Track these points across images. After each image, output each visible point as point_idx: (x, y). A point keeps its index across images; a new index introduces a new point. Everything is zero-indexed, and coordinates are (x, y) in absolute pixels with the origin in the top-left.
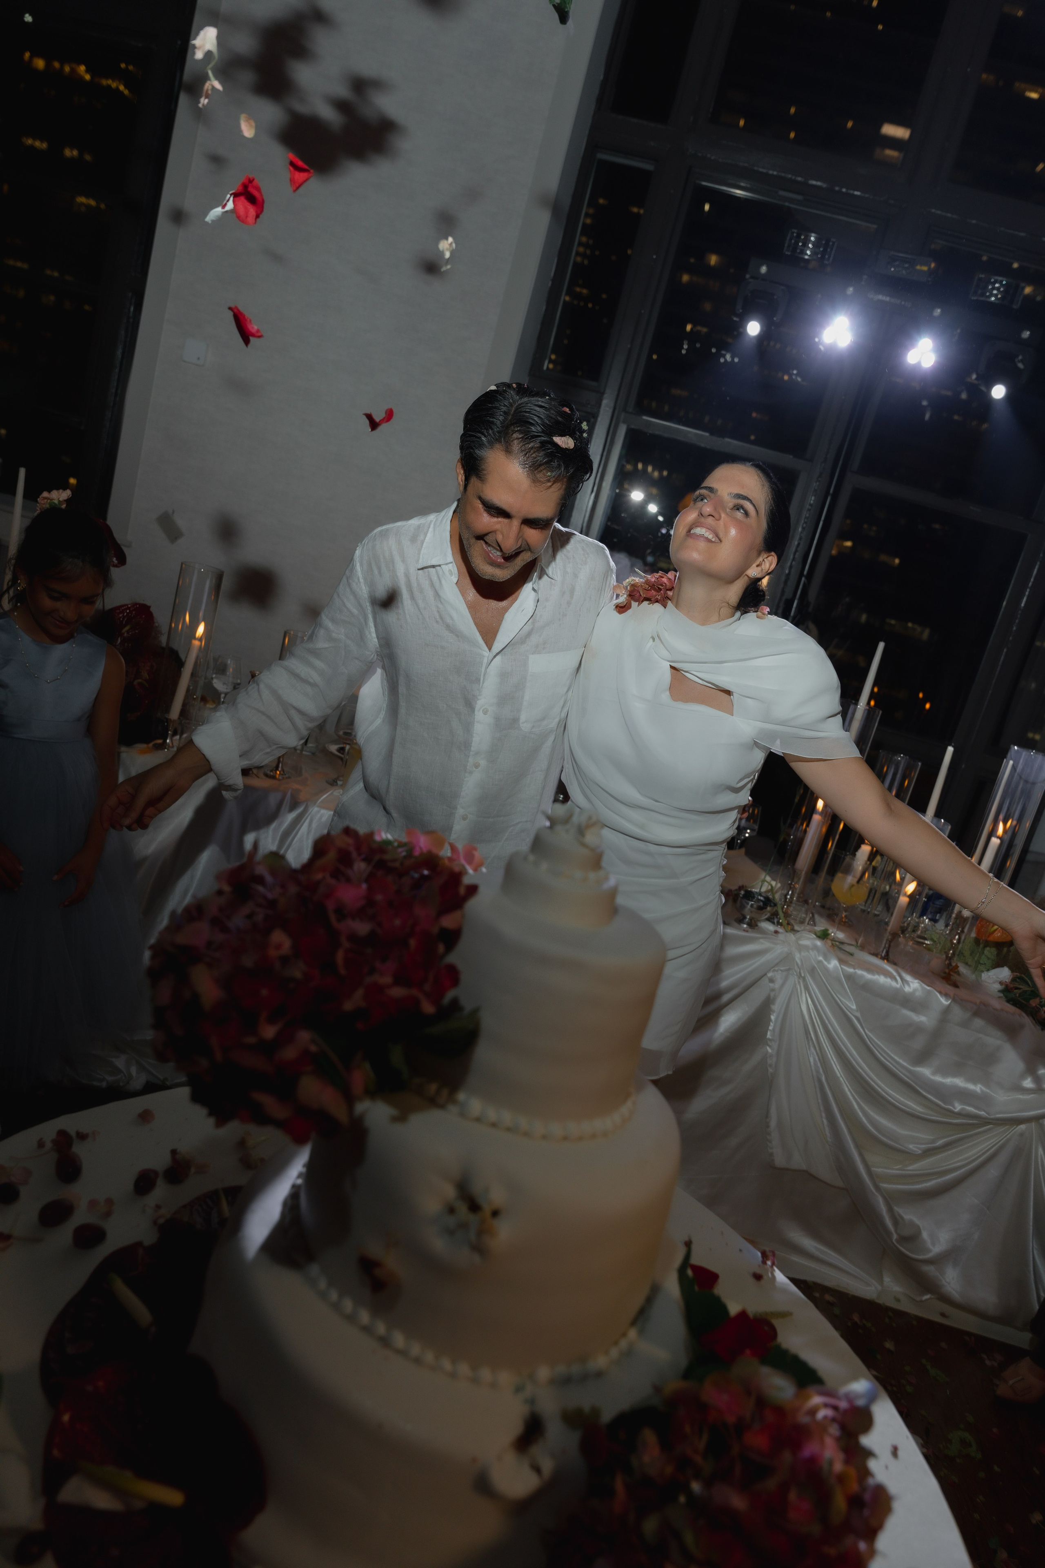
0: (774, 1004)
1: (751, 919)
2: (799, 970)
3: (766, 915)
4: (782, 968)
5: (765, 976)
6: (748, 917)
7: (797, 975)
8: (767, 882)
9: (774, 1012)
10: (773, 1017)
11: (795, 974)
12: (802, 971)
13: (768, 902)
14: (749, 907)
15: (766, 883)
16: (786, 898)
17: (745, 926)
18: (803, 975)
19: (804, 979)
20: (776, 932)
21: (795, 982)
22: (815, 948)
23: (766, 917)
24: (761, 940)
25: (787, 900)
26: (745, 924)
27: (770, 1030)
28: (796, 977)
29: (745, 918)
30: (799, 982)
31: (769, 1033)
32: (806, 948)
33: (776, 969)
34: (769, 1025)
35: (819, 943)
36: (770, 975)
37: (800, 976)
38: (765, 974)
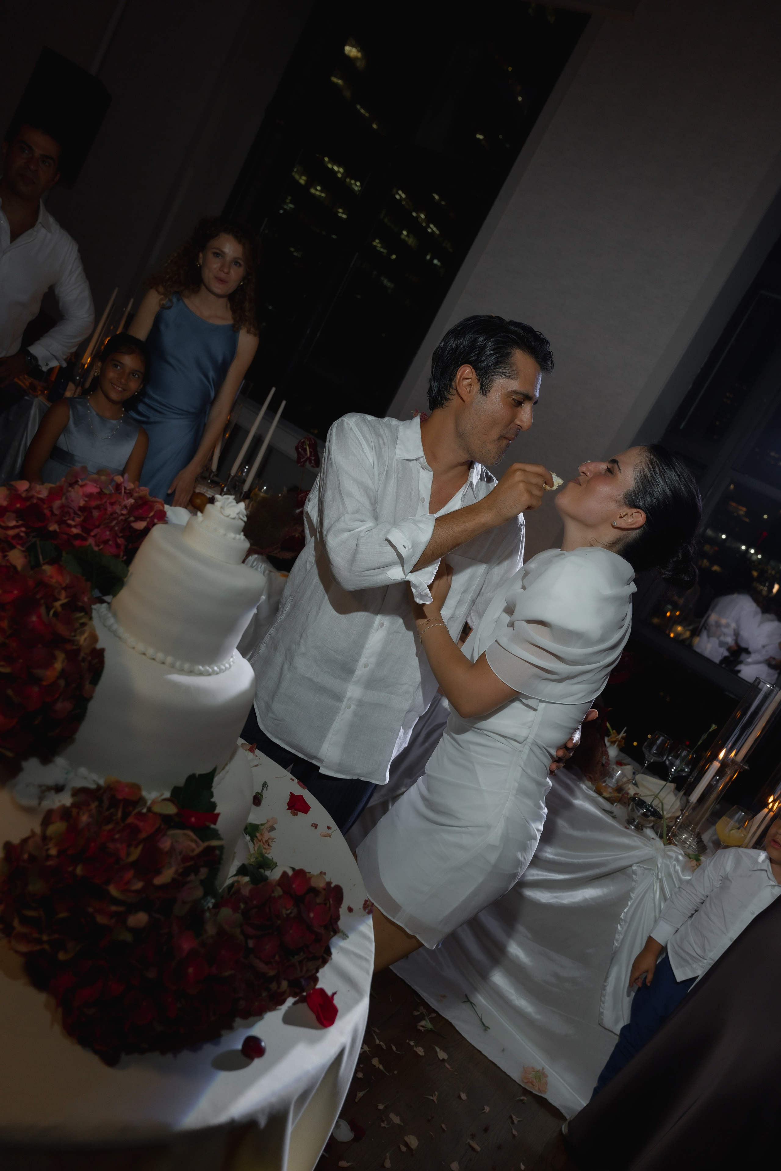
0: (633, 893)
1: (638, 823)
2: (657, 872)
3: (650, 823)
4: (645, 867)
5: (630, 867)
6: (637, 821)
7: (656, 876)
8: (659, 799)
9: (632, 899)
10: (629, 903)
11: (655, 874)
12: (660, 874)
13: (657, 815)
14: (639, 814)
15: (657, 799)
16: (676, 821)
17: (633, 827)
18: (660, 877)
19: (661, 881)
20: (653, 839)
21: (653, 880)
22: (677, 860)
23: (651, 825)
24: (635, 838)
25: (677, 823)
26: (633, 826)
27: (624, 912)
28: (655, 877)
29: (634, 820)
30: (656, 882)
31: (623, 914)
32: (670, 857)
33: (641, 865)
34: (625, 908)
35: (681, 857)
36: (634, 868)
37: (657, 878)
38: (631, 866)
